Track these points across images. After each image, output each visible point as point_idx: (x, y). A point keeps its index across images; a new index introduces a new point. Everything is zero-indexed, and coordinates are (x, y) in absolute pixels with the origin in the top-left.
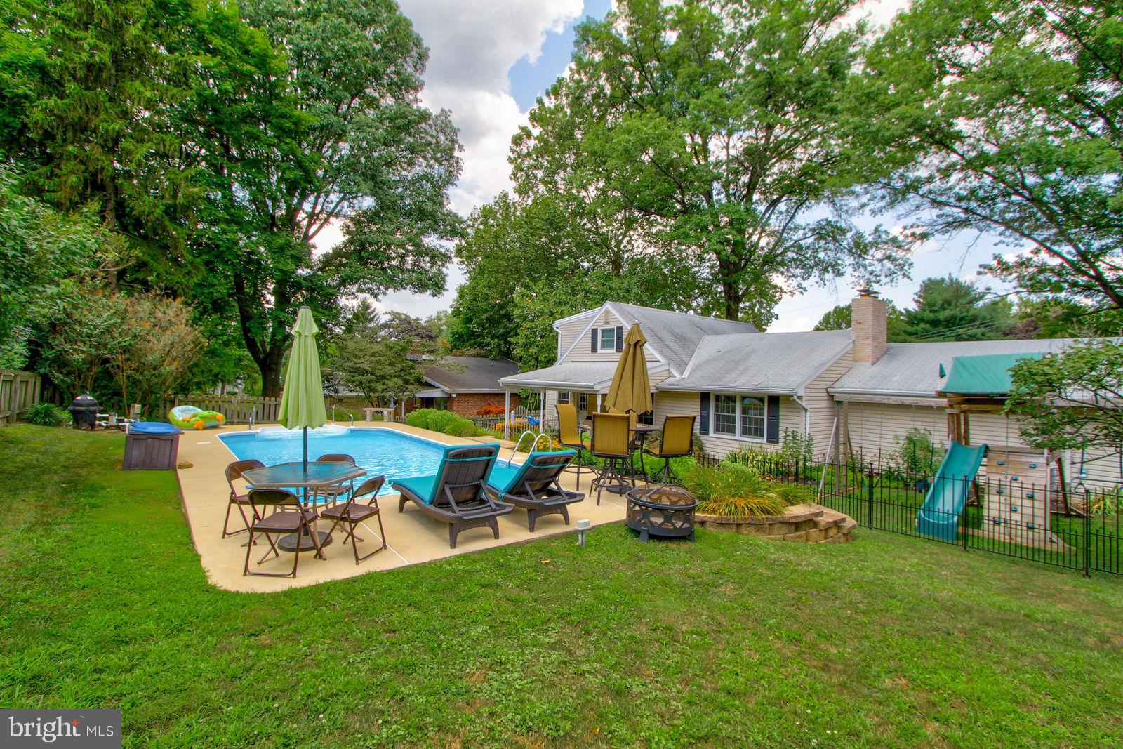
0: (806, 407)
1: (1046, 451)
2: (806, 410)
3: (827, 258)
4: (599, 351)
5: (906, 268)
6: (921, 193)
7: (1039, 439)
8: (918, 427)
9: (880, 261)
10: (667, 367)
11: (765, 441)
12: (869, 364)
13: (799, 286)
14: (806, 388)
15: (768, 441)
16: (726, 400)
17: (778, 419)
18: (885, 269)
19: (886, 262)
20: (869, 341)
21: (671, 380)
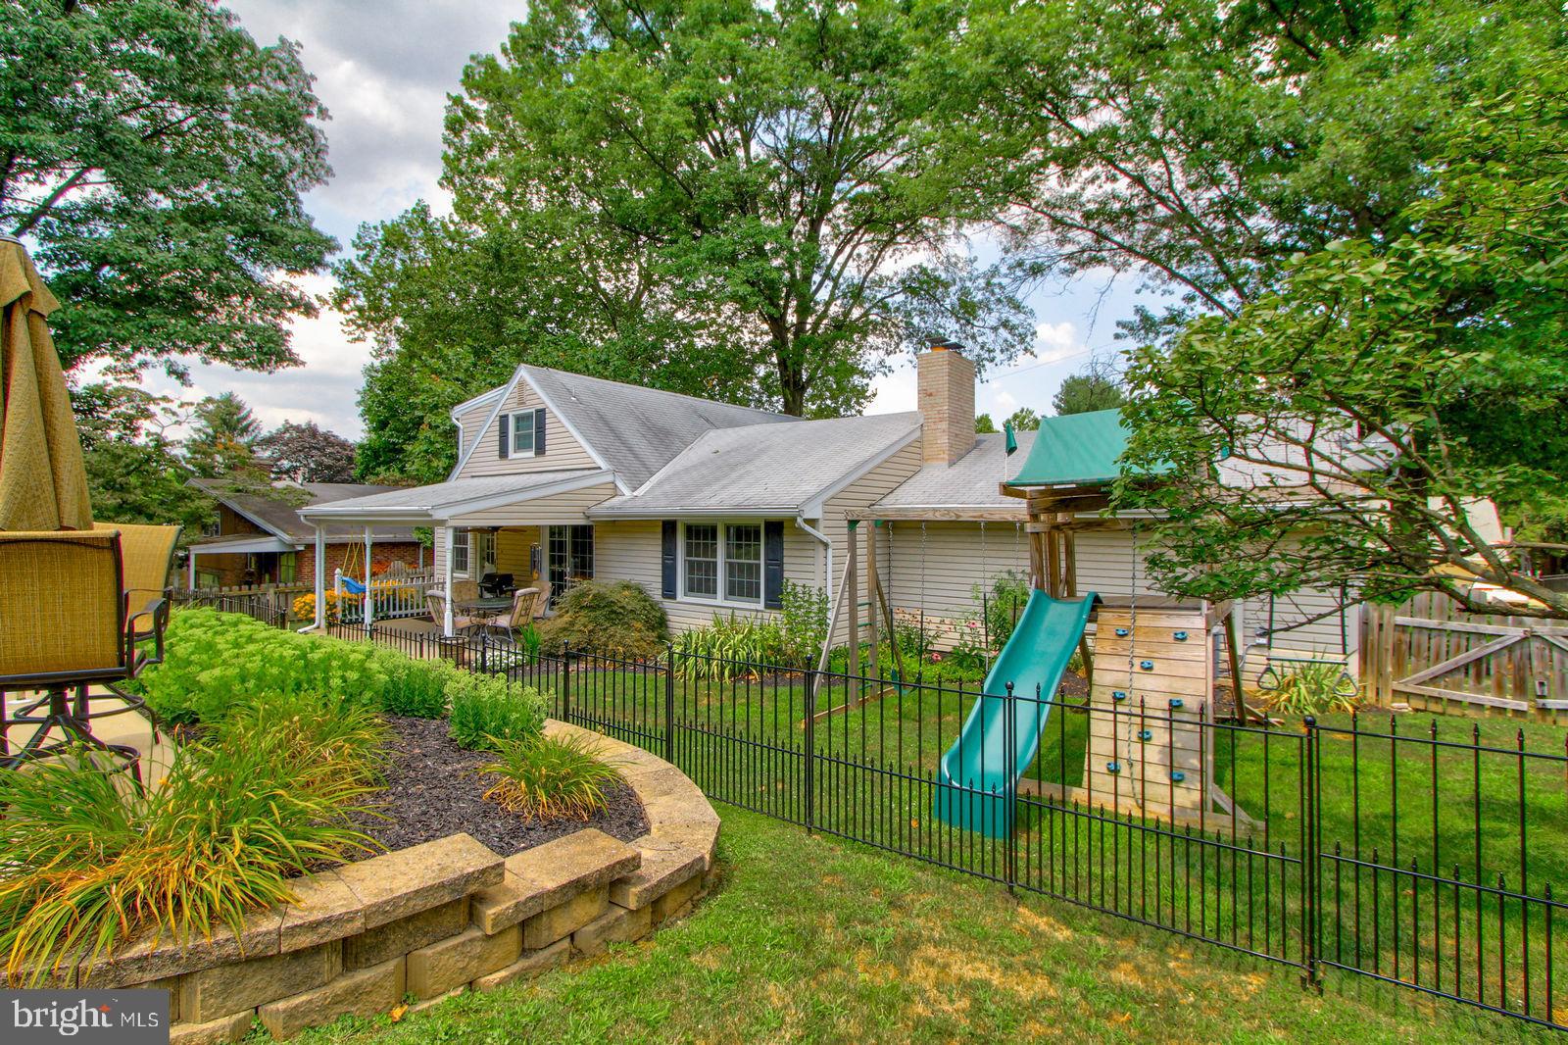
0: (825, 539)
1: (1205, 604)
2: (826, 545)
3: (922, 325)
4: (512, 455)
5: (1028, 339)
6: (1034, 204)
7: (1189, 574)
8: (1014, 570)
9: (995, 329)
10: (609, 478)
11: (761, 606)
12: (945, 464)
13: (882, 363)
14: (825, 504)
15: (767, 606)
16: (701, 533)
17: (781, 565)
18: (1001, 341)
19: (1002, 330)
20: (944, 425)
21: (616, 501)
